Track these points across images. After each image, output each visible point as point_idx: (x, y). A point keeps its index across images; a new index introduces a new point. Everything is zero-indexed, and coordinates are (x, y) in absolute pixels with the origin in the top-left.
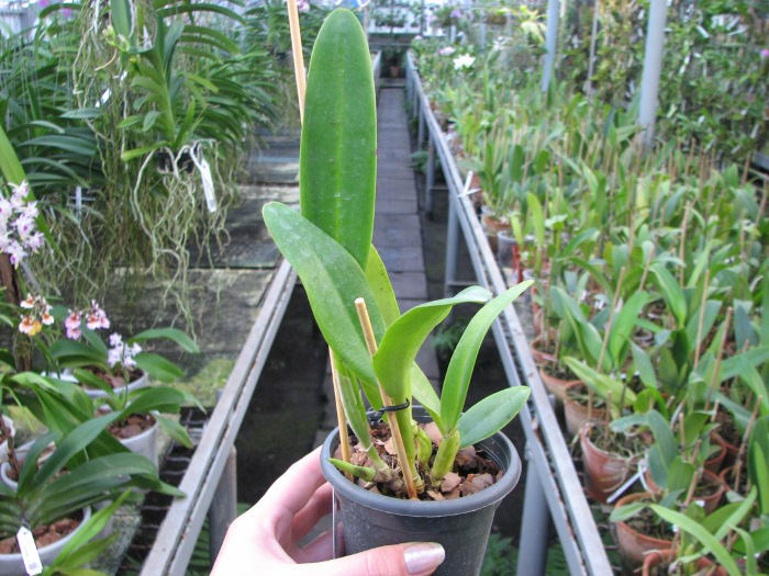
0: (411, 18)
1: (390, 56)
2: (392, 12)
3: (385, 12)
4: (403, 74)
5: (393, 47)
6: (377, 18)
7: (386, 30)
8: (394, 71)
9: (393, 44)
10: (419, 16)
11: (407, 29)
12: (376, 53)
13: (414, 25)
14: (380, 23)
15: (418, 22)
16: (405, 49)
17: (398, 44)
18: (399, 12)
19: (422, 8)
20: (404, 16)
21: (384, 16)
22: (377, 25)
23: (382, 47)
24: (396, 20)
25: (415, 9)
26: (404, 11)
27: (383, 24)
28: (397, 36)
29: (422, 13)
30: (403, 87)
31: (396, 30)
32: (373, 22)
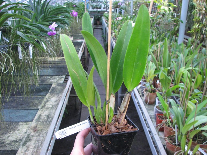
0: (103, 6)
1: (97, 18)
2: (97, 4)
3: (95, 4)
4: (101, 24)
5: (97, 15)
6: (92, 6)
7: (95, 10)
8: (98, 23)
9: (98, 14)
10: (106, 5)
11: (102, 9)
12: (92, 17)
13: (104, 8)
14: (93, 8)
15: (105, 7)
16: (102, 16)
17: (99, 14)
18: (99, 4)
19: (107, 2)
20: (101, 5)
21: (95, 5)
22: (92, 8)
23: (94, 15)
24: (98, 6)
25: (105, 3)
26: (101, 4)
27: (94, 8)
28: (99, 12)
29: (106, 4)
30: (101, 28)
31: (98, 10)
32: (91, 7)
